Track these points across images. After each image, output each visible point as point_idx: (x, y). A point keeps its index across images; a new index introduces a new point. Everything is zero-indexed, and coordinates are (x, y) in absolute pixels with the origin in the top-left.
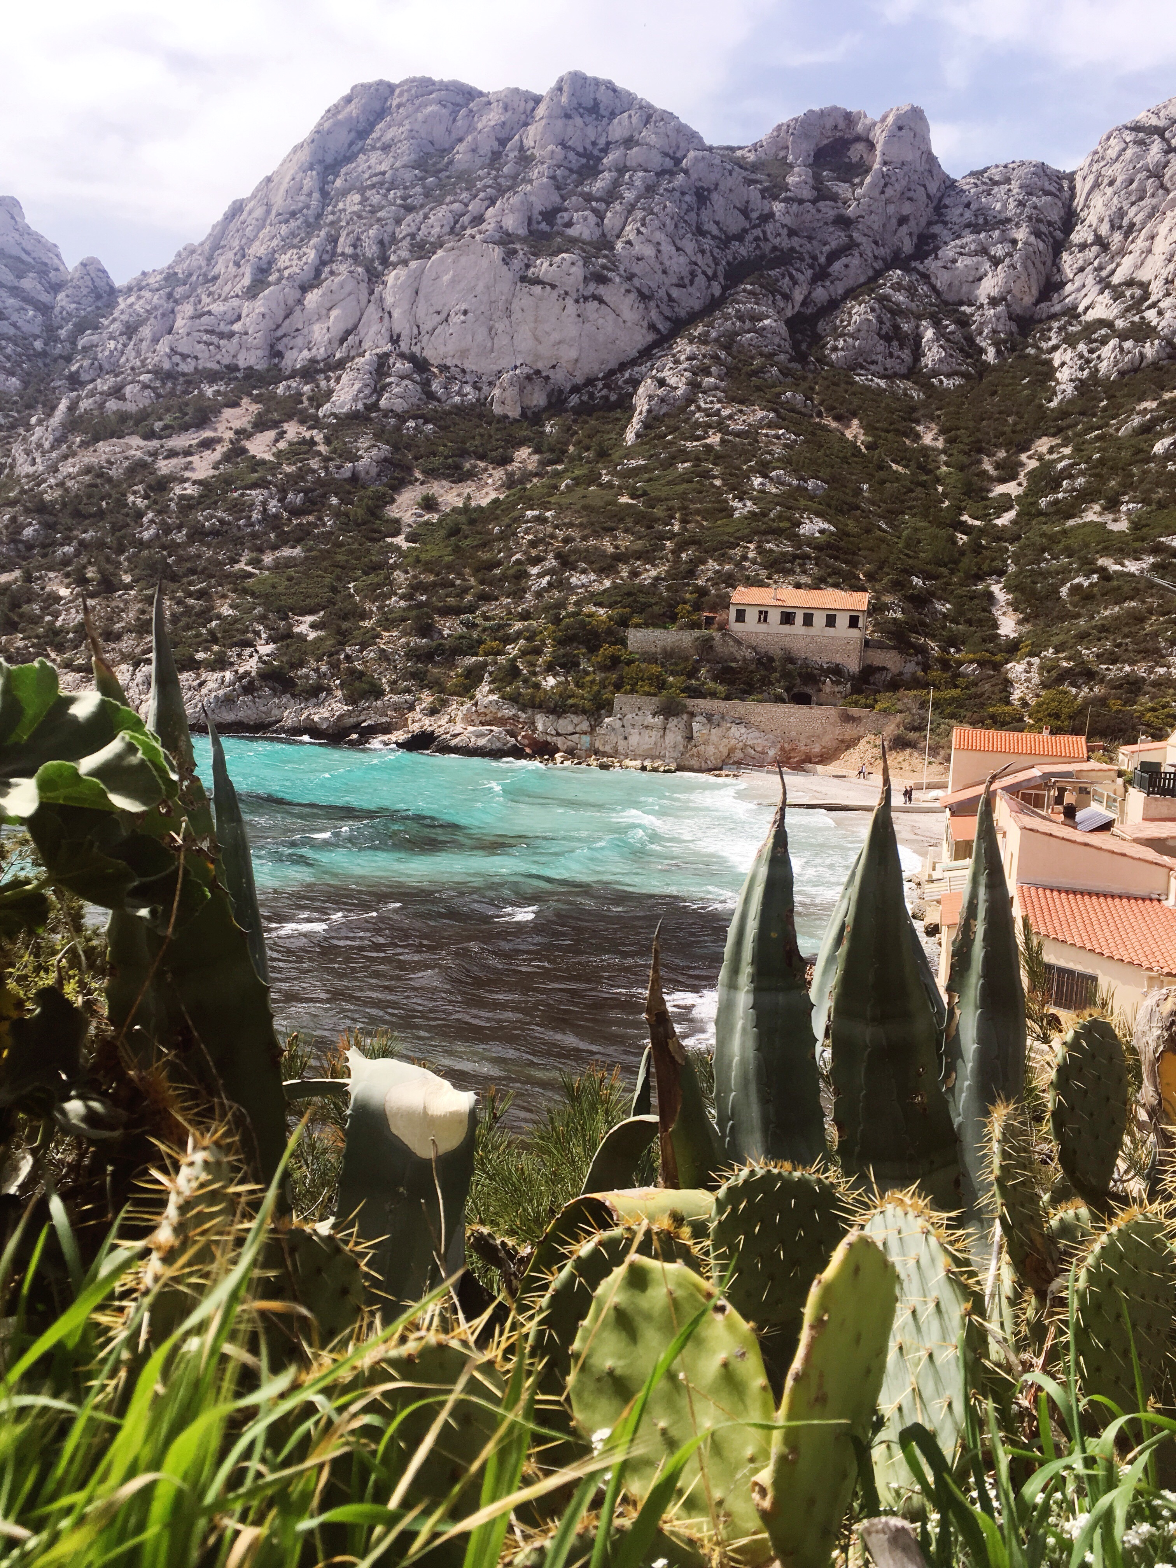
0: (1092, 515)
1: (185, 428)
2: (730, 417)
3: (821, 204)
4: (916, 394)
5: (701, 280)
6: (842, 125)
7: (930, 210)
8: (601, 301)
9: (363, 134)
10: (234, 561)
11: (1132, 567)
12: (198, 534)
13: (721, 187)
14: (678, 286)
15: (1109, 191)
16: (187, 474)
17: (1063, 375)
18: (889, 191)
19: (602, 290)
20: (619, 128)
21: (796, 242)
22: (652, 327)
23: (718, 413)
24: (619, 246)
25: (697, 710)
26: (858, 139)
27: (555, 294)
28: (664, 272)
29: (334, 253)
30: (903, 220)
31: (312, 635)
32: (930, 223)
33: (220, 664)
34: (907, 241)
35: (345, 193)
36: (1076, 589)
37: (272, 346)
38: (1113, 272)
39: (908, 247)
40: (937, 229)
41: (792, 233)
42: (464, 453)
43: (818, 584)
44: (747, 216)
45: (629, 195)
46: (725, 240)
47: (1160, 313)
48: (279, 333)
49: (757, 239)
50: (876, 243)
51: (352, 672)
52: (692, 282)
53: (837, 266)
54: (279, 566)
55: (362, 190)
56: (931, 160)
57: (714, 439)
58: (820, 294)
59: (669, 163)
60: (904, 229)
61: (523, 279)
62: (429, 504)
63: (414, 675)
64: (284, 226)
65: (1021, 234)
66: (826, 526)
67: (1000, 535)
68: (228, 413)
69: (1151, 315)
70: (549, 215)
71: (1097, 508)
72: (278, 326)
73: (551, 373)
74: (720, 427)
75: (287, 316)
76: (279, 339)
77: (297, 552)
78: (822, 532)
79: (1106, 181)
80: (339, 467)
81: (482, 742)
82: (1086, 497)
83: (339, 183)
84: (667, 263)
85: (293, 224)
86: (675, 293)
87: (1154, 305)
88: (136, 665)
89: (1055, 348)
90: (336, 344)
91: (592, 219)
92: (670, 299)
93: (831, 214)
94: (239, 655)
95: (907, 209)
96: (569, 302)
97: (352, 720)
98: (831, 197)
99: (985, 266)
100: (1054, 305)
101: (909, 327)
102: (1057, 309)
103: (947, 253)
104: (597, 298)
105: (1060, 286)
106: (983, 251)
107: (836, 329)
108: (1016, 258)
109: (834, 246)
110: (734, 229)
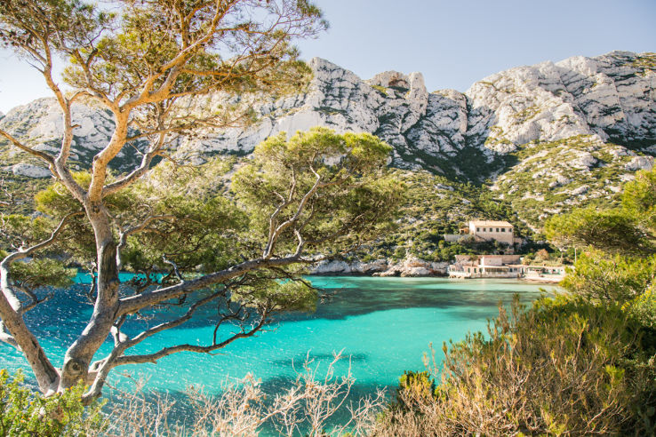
0: (528, 196)
3: (398, 100)
4: (445, 158)
5: (374, 123)
6: (396, 76)
7: (427, 102)
13: (370, 94)
15: (480, 100)
19: (351, 126)
20: (335, 75)
21: (394, 111)
24: (348, 112)
26: (403, 80)
27: (338, 127)
30: (421, 105)
32: (428, 107)
37: (238, 143)
39: (424, 114)
40: (431, 108)
41: (392, 108)
44: (378, 103)
45: (346, 96)
46: (375, 110)
48: (240, 138)
49: (383, 110)
50: (416, 112)
53: (407, 119)
56: (425, 87)
58: (406, 127)
59: (354, 87)
60: (422, 108)
61: (327, 122)
70: (324, 101)
71: (528, 194)
79: (479, 97)
81: (420, 272)
82: (522, 191)
84: (364, 117)
86: (368, 126)
87: (506, 134)
91: (338, 103)
93: (401, 103)
95: (422, 102)
98: (400, 98)
99: (450, 120)
100: (472, 132)
101: (435, 137)
102: (473, 133)
103: (437, 115)
104: (350, 128)
105: (472, 127)
106: (448, 116)
107: (414, 138)
108: (460, 118)
109: (405, 112)
110: (376, 107)
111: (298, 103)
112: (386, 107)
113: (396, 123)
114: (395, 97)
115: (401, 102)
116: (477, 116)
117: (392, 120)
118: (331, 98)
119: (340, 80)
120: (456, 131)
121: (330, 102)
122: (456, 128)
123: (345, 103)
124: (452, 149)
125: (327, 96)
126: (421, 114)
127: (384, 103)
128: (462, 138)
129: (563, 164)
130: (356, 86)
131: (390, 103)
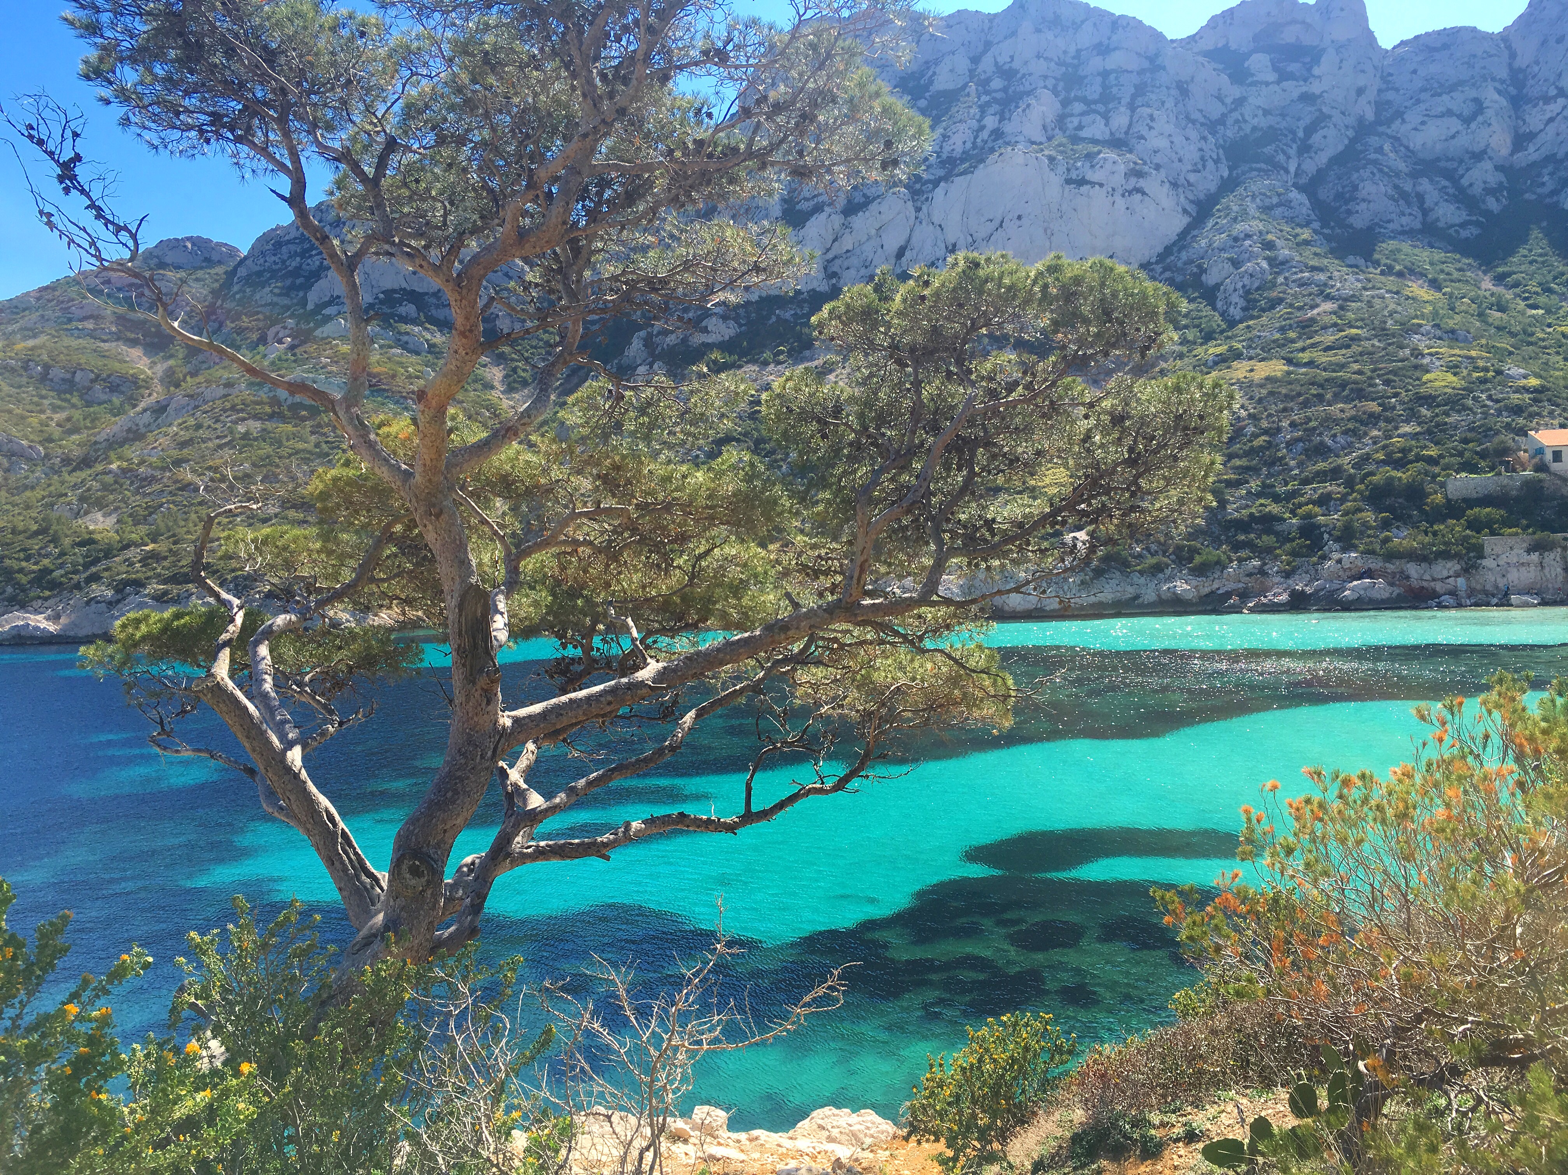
3: (1285, 84)
8: (1144, 193)
13: (1196, 79)
14: (1194, 171)
19: (1142, 183)
22: (1185, 211)
27: (1103, 191)
28: (1180, 160)
30: (1360, 91)
34: (1368, 110)
45: (1124, 95)
48: (830, 256)
49: (1237, 121)
52: (1204, 167)
57: (1328, 305)
65: (1484, 93)
70: (1059, 120)
72: (828, 250)
74: (1325, 294)
75: (835, 240)
76: (828, 261)
81: (1373, 594)
84: (1181, 153)
86: (1192, 177)
90: (892, 260)
91: (1100, 120)
92: (1191, 184)
93: (1295, 94)
94: (1062, 544)
96: (1118, 198)
98: (1291, 77)
99: (1455, 125)
100: (1532, 154)
101: (1408, 187)
102: (1535, 157)
103: (1413, 117)
104: (1140, 191)
105: (1532, 136)
106: (1449, 113)
107: (1339, 196)
108: (1489, 113)
109: (1307, 120)
110: (1215, 115)
111: (985, 135)
112: (1247, 111)
113: (1281, 158)
114: (1272, 77)
115: (1294, 89)
116: (1547, 100)
117: (1268, 150)
118: (1078, 107)
119: (1103, 50)
120: (1478, 156)
121: (1076, 121)
122: (1477, 149)
123: (1121, 120)
124: (1462, 216)
125: (1065, 103)
126: (1361, 120)
127: (1240, 102)
128: (1494, 178)
130: (1151, 60)
131: (1258, 99)
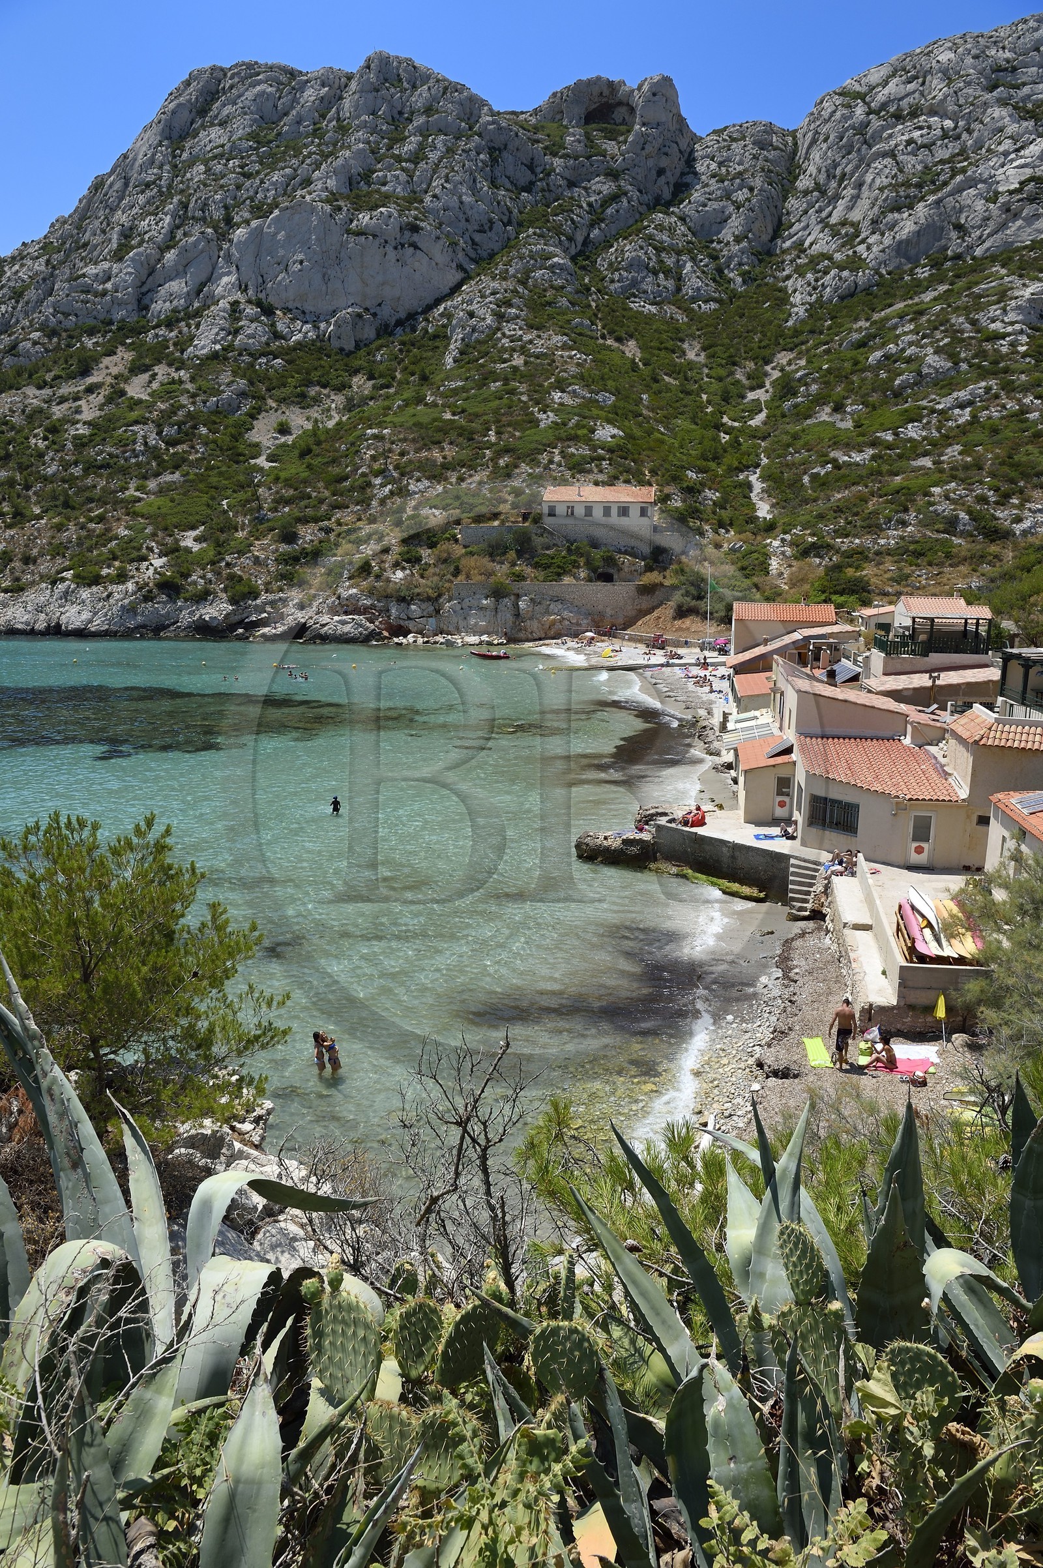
0: (825, 414)
1: (71, 377)
2: (531, 342)
3: (593, 159)
4: (681, 318)
5: (498, 226)
6: (606, 92)
7: (683, 162)
8: (416, 247)
9: (203, 112)
10: (124, 489)
11: (857, 458)
12: (92, 467)
13: (510, 147)
14: (479, 231)
15: (824, 146)
16: (78, 417)
17: (797, 299)
18: (649, 148)
19: (416, 238)
20: (422, 99)
21: (575, 191)
22: (459, 266)
23: (520, 339)
24: (428, 199)
25: (521, 592)
26: (620, 104)
27: (377, 242)
28: (467, 220)
29: (186, 218)
30: (661, 172)
31: (196, 547)
32: (683, 174)
33: (122, 577)
34: (665, 188)
35: (191, 164)
36: (814, 477)
37: (139, 301)
38: (830, 215)
39: (666, 194)
40: (689, 179)
41: (571, 184)
42: (309, 383)
43: (611, 482)
44: (533, 172)
45: (434, 156)
46: (517, 191)
47: (869, 248)
48: (144, 289)
49: (543, 190)
50: (640, 191)
51: (232, 577)
52: (491, 229)
53: (609, 211)
54: (161, 491)
55: (206, 163)
56: (681, 121)
57: (518, 361)
58: (598, 235)
59: (465, 128)
60: (662, 179)
61: (349, 231)
62: (284, 430)
63: (283, 577)
64: (141, 197)
65: (758, 182)
66: (616, 431)
67: (754, 434)
68: (106, 361)
69: (861, 248)
71: (828, 409)
72: (143, 283)
73: (378, 310)
74: (523, 350)
75: (150, 275)
76: (144, 294)
77: (177, 476)
78: (613, 437)
79: (822, 138)
80: (205, 402)
81: (347, 628)
82: (819, 400)
83: (185, 155)
84: (469, 212)
85: (149, 194)
86: (478, 237)
87: (863, 241)
88: (54, 583)
89: (788, 277)
90: (193, 296)
91: (403, 177)
92: (474, 243)
94: (138, 569)
95: (664, 162)
96: (389, 248)
97: (237, 618)
98: (601, 154)
99: (729, 209)
100: (786, 242)
103: (698, 198)
104: (413, 245)
106: (727, 197)
107: (611, 264)
114: (585, 152)
115: (601, 163)
116: (806, 193)
117: (560, 218)
119: (430, 113)
120: (742, 239)
121: (382, 176)
123: (424, 176)
125: (379, 160)
127: (550, 171)
129: (959, 320)
130: (470, 125)
131: (568, 170)
